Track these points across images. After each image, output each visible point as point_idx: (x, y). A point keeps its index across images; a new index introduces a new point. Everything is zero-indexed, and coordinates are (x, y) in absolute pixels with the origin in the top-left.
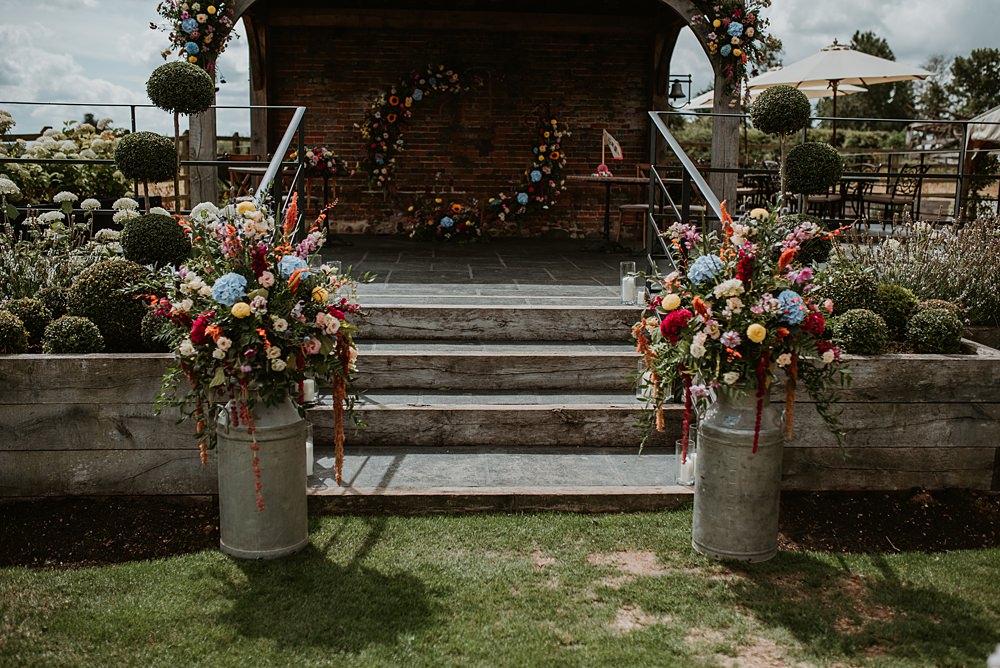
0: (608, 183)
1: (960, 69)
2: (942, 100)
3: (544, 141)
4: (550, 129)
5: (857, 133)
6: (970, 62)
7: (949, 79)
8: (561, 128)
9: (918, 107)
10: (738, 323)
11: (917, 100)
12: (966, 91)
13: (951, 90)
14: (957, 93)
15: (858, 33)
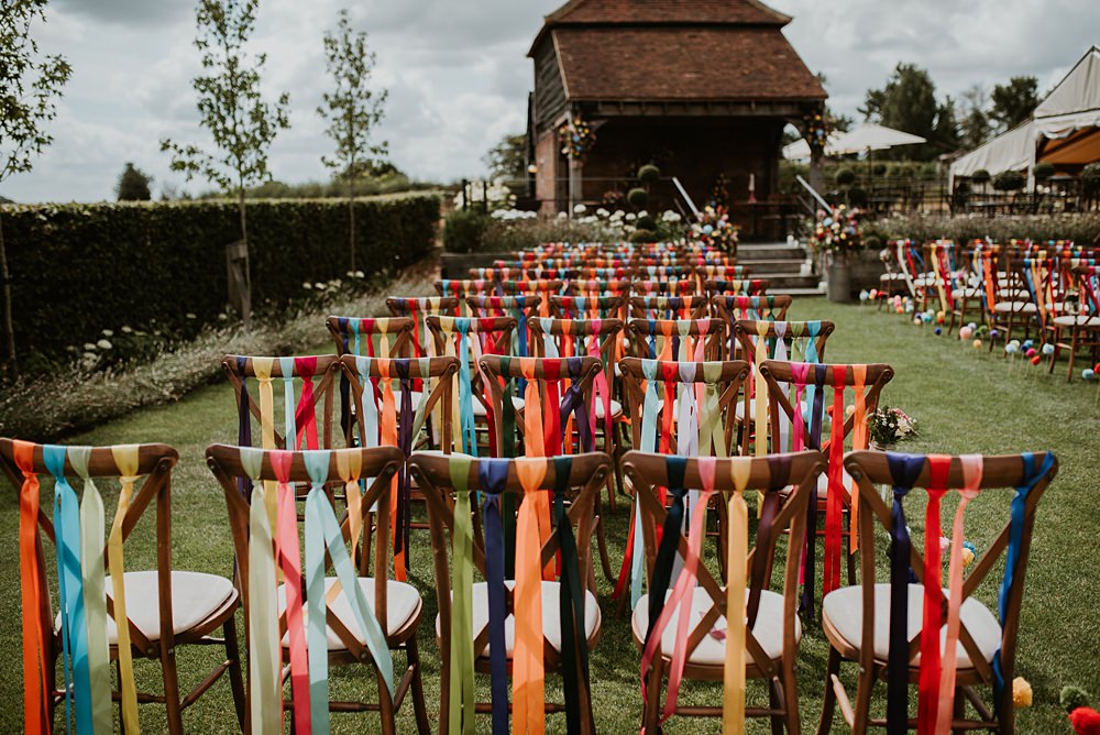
0: (755, 206)
1: (1000, 95)
2: (984, 124)
3: (717, 185)
4: (720, 178)
5: (898, 164)
6: (1008, 88)
7: (990, 105)
8: (726, 178)
9: (961, 133)
10: (839, 235)
11: (959, 127)
12: (1006, 116)
13: (992, 115)
14: (998, 119)
15: (900, 63)
